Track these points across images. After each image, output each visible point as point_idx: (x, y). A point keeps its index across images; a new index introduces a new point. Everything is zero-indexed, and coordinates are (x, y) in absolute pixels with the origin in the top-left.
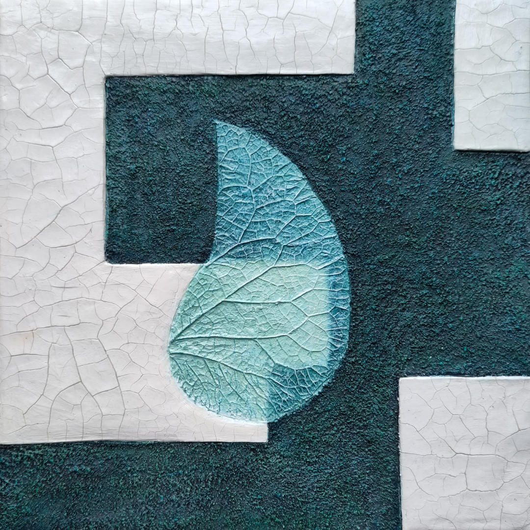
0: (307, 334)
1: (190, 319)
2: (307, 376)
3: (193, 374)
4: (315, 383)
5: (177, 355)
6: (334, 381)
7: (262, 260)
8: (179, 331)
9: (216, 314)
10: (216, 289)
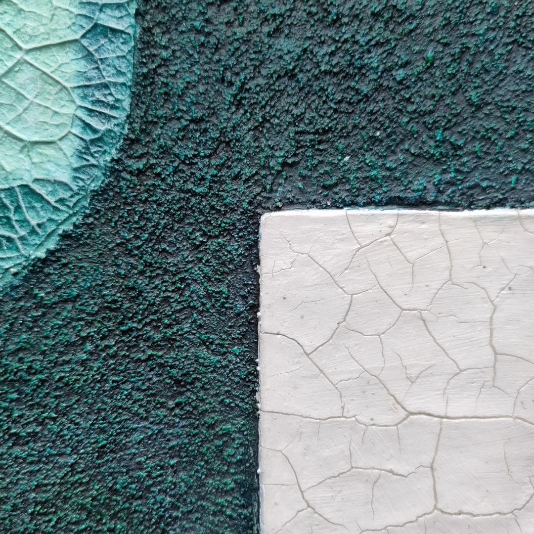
0: (20, 96)
2: (18, 208)
4: (39, 225)
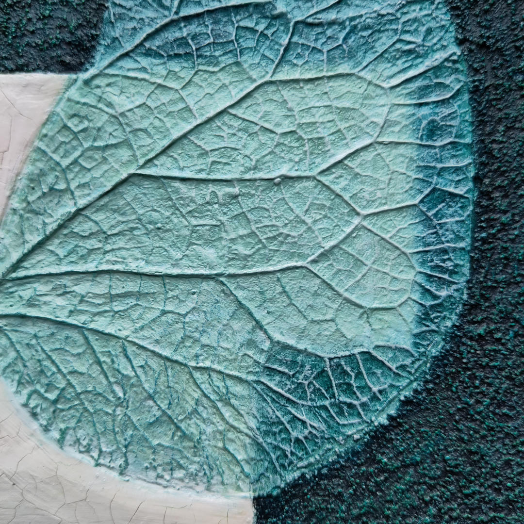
0: (359, 263)
1: (45, 224)
2: (359, 374)
3: (54, 369)
4: (380, 392)
5: (12, 321)
6: (431, 386)
7: (237, 64)
8: (15, 256)
9: (115, 211)
10: (113, 141)
